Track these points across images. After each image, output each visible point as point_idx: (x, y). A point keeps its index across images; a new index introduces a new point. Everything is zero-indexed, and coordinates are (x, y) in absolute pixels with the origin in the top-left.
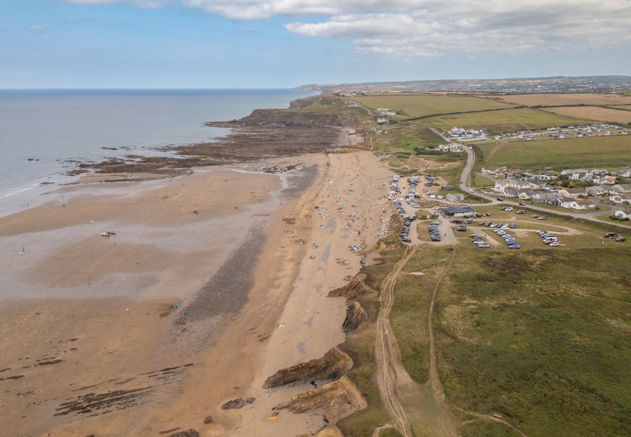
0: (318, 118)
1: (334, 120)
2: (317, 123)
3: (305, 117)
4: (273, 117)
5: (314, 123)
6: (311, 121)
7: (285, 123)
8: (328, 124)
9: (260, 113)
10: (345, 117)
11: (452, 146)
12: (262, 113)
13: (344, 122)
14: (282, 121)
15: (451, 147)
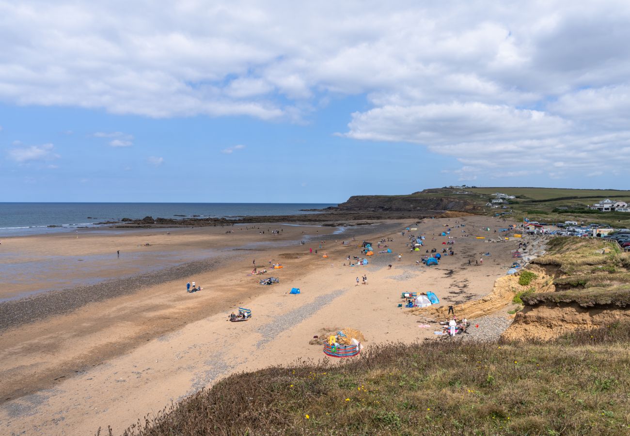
0: (421, 202)
1: (438, 205)
2: (419, 208)
3: (405, 201)
4: (370, 202)
5: (415, 208)
6: (412, 205)
7: (383, 208)
8: (432, 209)
9: (357, 199)
10: (452, 200)
11: (617, 204)
12: (360, 199)
13: (450, 205)
14: (380, 206)
15: (615, 205)
